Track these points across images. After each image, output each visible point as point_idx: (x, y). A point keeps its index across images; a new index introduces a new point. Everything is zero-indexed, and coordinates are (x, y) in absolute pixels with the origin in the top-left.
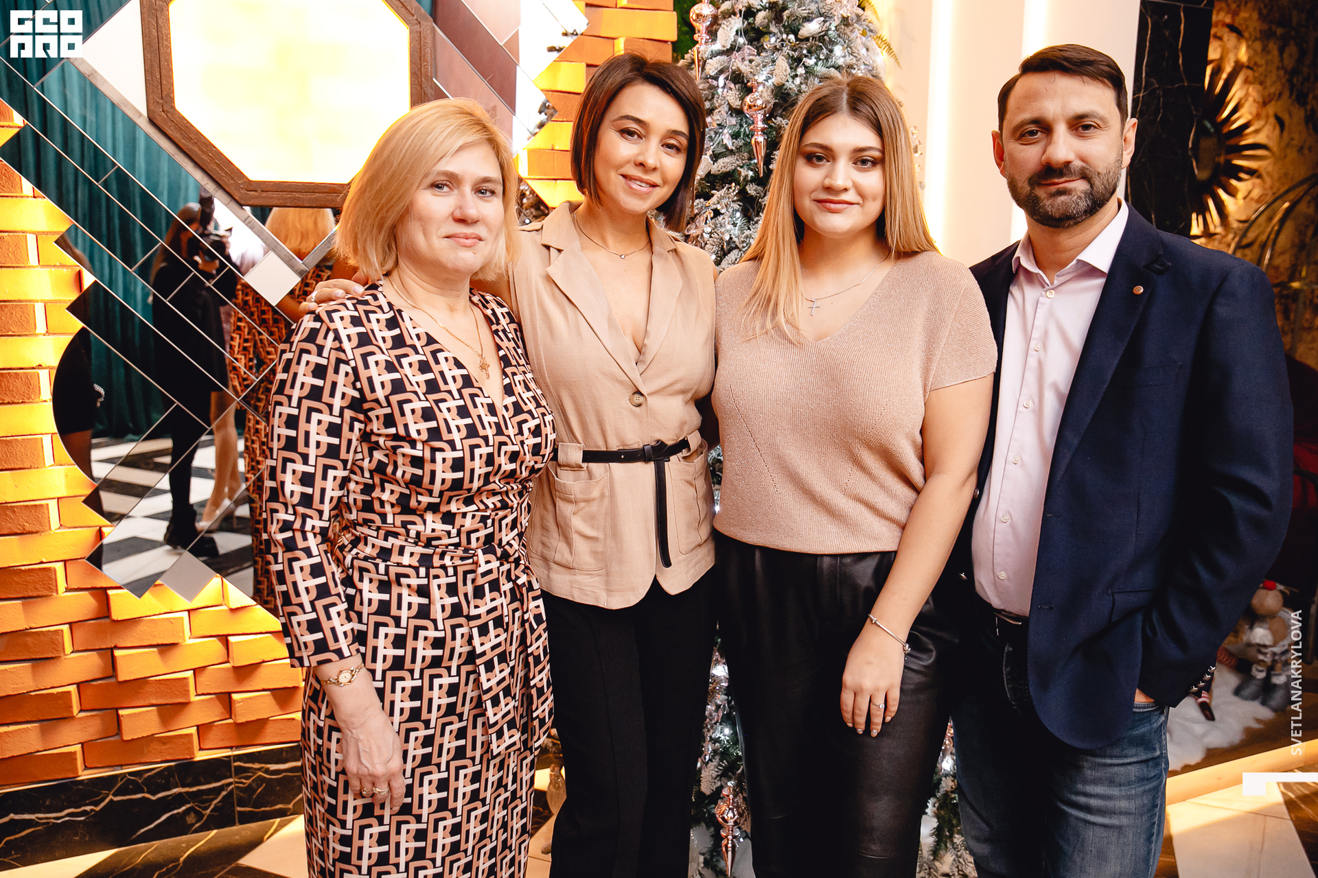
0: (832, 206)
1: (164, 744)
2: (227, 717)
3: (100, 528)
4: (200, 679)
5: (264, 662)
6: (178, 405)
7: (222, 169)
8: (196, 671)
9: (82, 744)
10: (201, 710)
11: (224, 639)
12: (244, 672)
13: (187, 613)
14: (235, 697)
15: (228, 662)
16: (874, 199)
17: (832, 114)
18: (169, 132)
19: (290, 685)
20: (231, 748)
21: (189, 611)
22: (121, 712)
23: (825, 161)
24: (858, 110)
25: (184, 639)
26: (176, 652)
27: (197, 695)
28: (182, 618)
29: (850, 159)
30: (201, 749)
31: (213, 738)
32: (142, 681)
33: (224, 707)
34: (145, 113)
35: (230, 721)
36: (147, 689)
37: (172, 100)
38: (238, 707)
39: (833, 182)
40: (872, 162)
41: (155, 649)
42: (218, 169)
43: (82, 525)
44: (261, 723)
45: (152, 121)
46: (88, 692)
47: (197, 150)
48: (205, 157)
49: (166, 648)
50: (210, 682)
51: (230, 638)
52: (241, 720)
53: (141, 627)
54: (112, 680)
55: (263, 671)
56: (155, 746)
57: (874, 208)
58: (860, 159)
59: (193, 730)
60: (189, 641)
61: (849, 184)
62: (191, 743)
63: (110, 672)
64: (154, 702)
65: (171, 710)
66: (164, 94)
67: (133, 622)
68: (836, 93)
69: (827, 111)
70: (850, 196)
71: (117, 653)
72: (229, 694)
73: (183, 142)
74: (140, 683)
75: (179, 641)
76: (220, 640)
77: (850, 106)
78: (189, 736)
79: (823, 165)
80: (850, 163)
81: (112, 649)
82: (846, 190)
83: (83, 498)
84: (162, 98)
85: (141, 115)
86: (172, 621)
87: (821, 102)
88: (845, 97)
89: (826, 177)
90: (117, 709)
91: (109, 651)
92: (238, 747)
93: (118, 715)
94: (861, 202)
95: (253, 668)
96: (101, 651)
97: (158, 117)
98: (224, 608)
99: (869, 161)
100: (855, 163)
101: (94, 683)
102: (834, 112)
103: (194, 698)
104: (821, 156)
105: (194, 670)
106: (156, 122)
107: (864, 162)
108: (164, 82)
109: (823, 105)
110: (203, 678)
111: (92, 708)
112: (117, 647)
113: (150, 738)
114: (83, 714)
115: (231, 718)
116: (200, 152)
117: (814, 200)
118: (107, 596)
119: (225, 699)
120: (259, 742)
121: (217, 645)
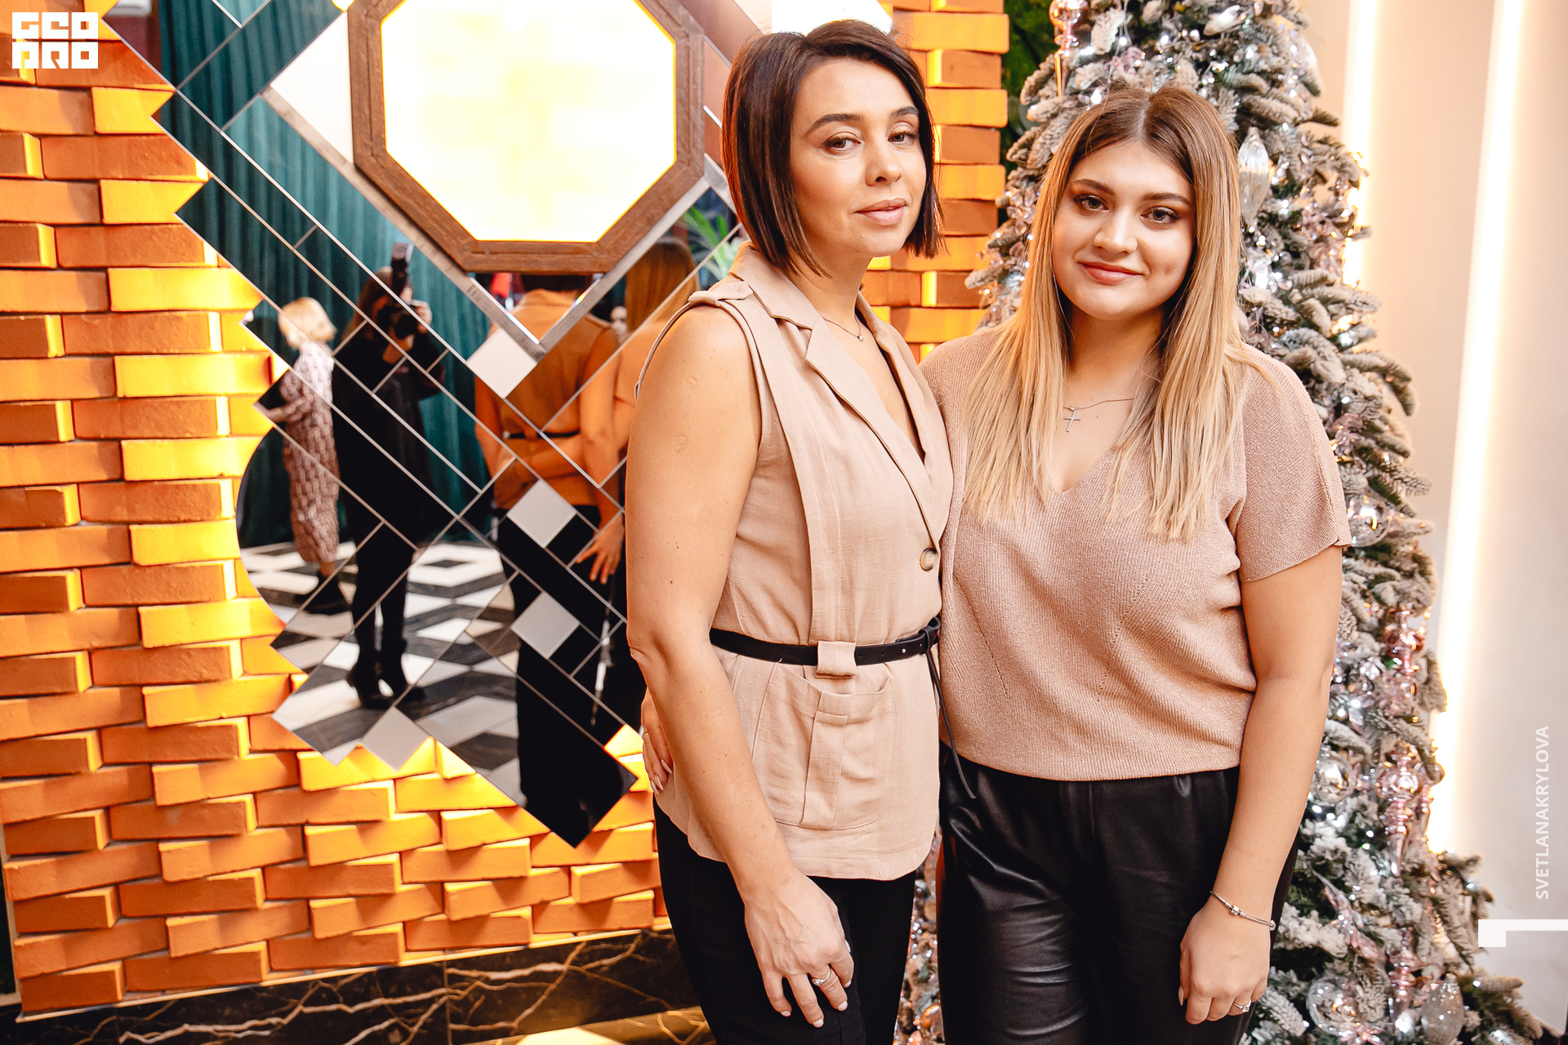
0: (1104, 274)
1: (363, 944)
2: (439, 911)
3: (290, 675)
4: (407, 864)
5: (485, 844)
6: (384, 525)
7: (442, 227)
8: (403, 854)
9: (268, 941)
10: (409, 902)
11: (436, 815)
12: (461, 857)
13: (392, 782)
14: (449, 887)
15: (440, 843)
16: (1168, 270)
17: (1120, 139)
18: (379, 181)
19: (516, 874)
20: (443, 950)
21: (395, 780)
22: (314, 904)
23: (1101, 207)
24: (1158, 137)
25: (388, 814)
26: (379, 831)
27: (404, 883)
28: (386, 790)
29: (1138, 209)
30: (407, 950)
31: (421, 938)
32: (339, 866)
33: (436, 899)
34: (350, 158)
35: (442, 917)
36: (345, 875)
37: (383, 141)
38: (452, 901)
39: (1107, 240)
40: (1171, 216)
41: (353, 827)
42: (436, 226)
43: (268, 672)
44: (480, 921)
45: (358, 169)
46: (275, 877)
47: (412, 202)
48: (422, 212)
49: (366, 826)
50: (420, 869)
51: (444, 814)
52: (456, 916)
53: (337, 800)
54: (303, 864)
55: (483, 857)
56: (352, 945)
57: (1166, 283)
58: (1154, 210)
59: (398, 928)
60: (394, 817)
61: (1132, 245)
62: (396, 944)
63: (300, 854)
64: (352, 892)
65: (373, 902)
66: (374, 133)
67: (329, 792)
68: (1131, 109)
69: (1113, 135)
70: (1132, 263)
71: (309, 831)
72: (442, 883)
73: (395, 194)
74: (336, 868)
75: (383, 817)
76: (431, 816)
77: (1148, 130)
78: (393, 935)
79: (1097, 213)
80: (1138, 214)
81: (302, 826)
82: (1126, 253)
83: (272, 639)
84: (371, 139)
85: (345, 161)
86: (375, 792)
87: (1106, 121)
88: (1142, 116)
89: (1100, 230)
90: (308, 900)
91: (299, 829)
92: (453, 949)
93: (309, 908)
94: (1147, 272)
95: (472, 852)
96: (290, 828)
97: (366, 164)
98: (436, 776)
99: (1166, 213)
100: (1145, 216)
101: (282, 867)
102: (1124, 138)
103: (400, 888)
104: (1098, 200)
105: (401, 853)
106: (364, 169)
107: (1159, 215)
108: (374, 119)
109: (1109, 125)
110: (410, 863)
111: (278, 896)
112: (308, 823)
113: (348, 936)
114: (269, 905)
115: (443, 912)
116: (415, 206)
117: (1080, 263)
118: (297, 761)
119: (437, 890)
120: (478, 944)
121: (428, 822)
